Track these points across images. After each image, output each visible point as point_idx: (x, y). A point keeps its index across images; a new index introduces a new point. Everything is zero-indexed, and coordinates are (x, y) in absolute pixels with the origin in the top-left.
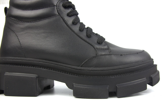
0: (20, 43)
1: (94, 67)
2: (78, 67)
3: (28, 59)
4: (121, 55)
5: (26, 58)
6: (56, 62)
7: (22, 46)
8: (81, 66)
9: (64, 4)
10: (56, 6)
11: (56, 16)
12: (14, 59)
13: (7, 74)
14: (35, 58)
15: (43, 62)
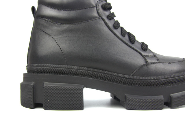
0: (60, 48)
1: (147, 76)
2: (129, 76)
3: (71, 67)
4: (169, 63)
5: (68, 66)
6: (104, 70)
7: (62, 51)
8: (132, 75)
9: (104, 6)
10: (96, 8)
11: (97, 18)
12: (53, 67)
13: (46, 84)
14: (80, 66)
15: (89, 71)
